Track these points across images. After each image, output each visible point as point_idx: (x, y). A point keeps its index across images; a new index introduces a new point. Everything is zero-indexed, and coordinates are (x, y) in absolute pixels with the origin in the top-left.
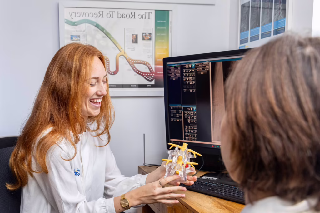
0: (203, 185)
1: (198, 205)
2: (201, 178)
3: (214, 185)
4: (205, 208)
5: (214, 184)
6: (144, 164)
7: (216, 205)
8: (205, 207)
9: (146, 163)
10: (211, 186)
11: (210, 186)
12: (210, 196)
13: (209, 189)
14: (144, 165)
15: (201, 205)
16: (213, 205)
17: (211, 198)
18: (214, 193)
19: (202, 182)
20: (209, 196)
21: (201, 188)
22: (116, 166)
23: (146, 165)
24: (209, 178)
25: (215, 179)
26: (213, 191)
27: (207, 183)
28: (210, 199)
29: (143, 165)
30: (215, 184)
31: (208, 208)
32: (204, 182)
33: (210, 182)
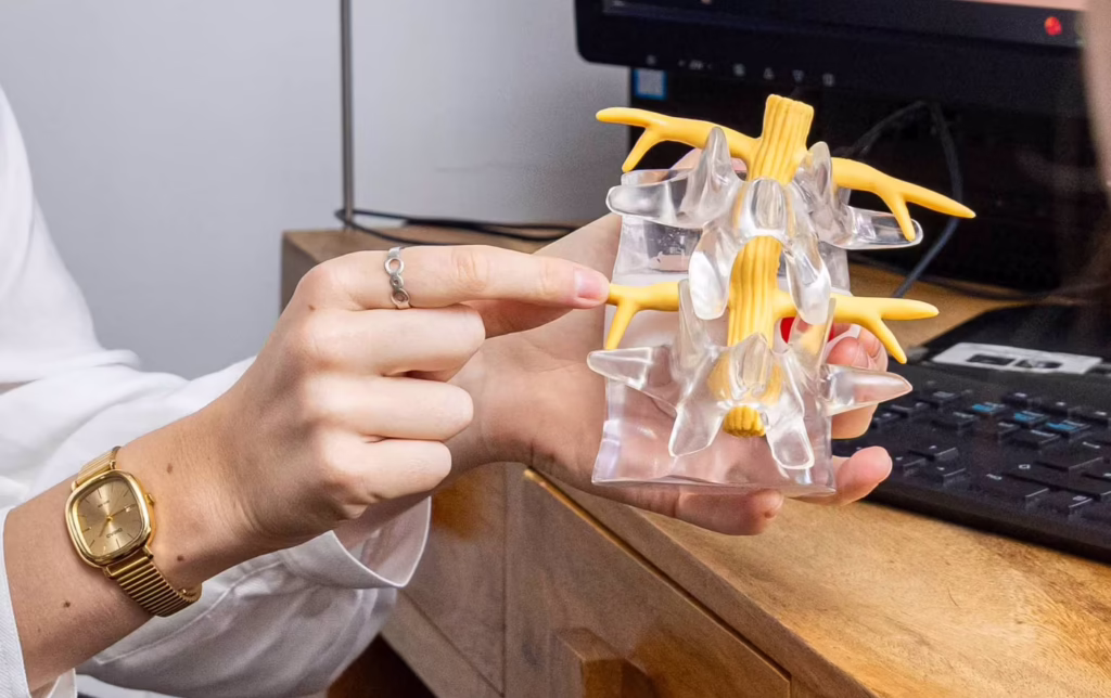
0: (950, 428)
1: (898, 637)
2: (927, 357)
3: (1065, 435)
4: (966, 671)
5: (1069, 426)
6: (341, 214)
7: (1076, 633)
8: (962, 657)
9: (359, 204)
10: (1033, 445)
11: (1021, 441)
12: (1022, 549)
13: (1013, 476)
14: (349, 223)
15: (923, 642)
16: (1052, 637)
17: (1030, 570)
18: (1065, 512)
19: (942, 395)
20: (1009, 546)
21: (931, 458)
22: (42, 245)
23: (359, 220)
24: (1016, 354)
25: (1076, 364)
26: (1054, 488)
27: (991, 408)
28: (1017, 574)
29: (338, 225)
30: (1076, 417)
31: (999, 675)
32: (961, 403)
33: (1021, 405)
